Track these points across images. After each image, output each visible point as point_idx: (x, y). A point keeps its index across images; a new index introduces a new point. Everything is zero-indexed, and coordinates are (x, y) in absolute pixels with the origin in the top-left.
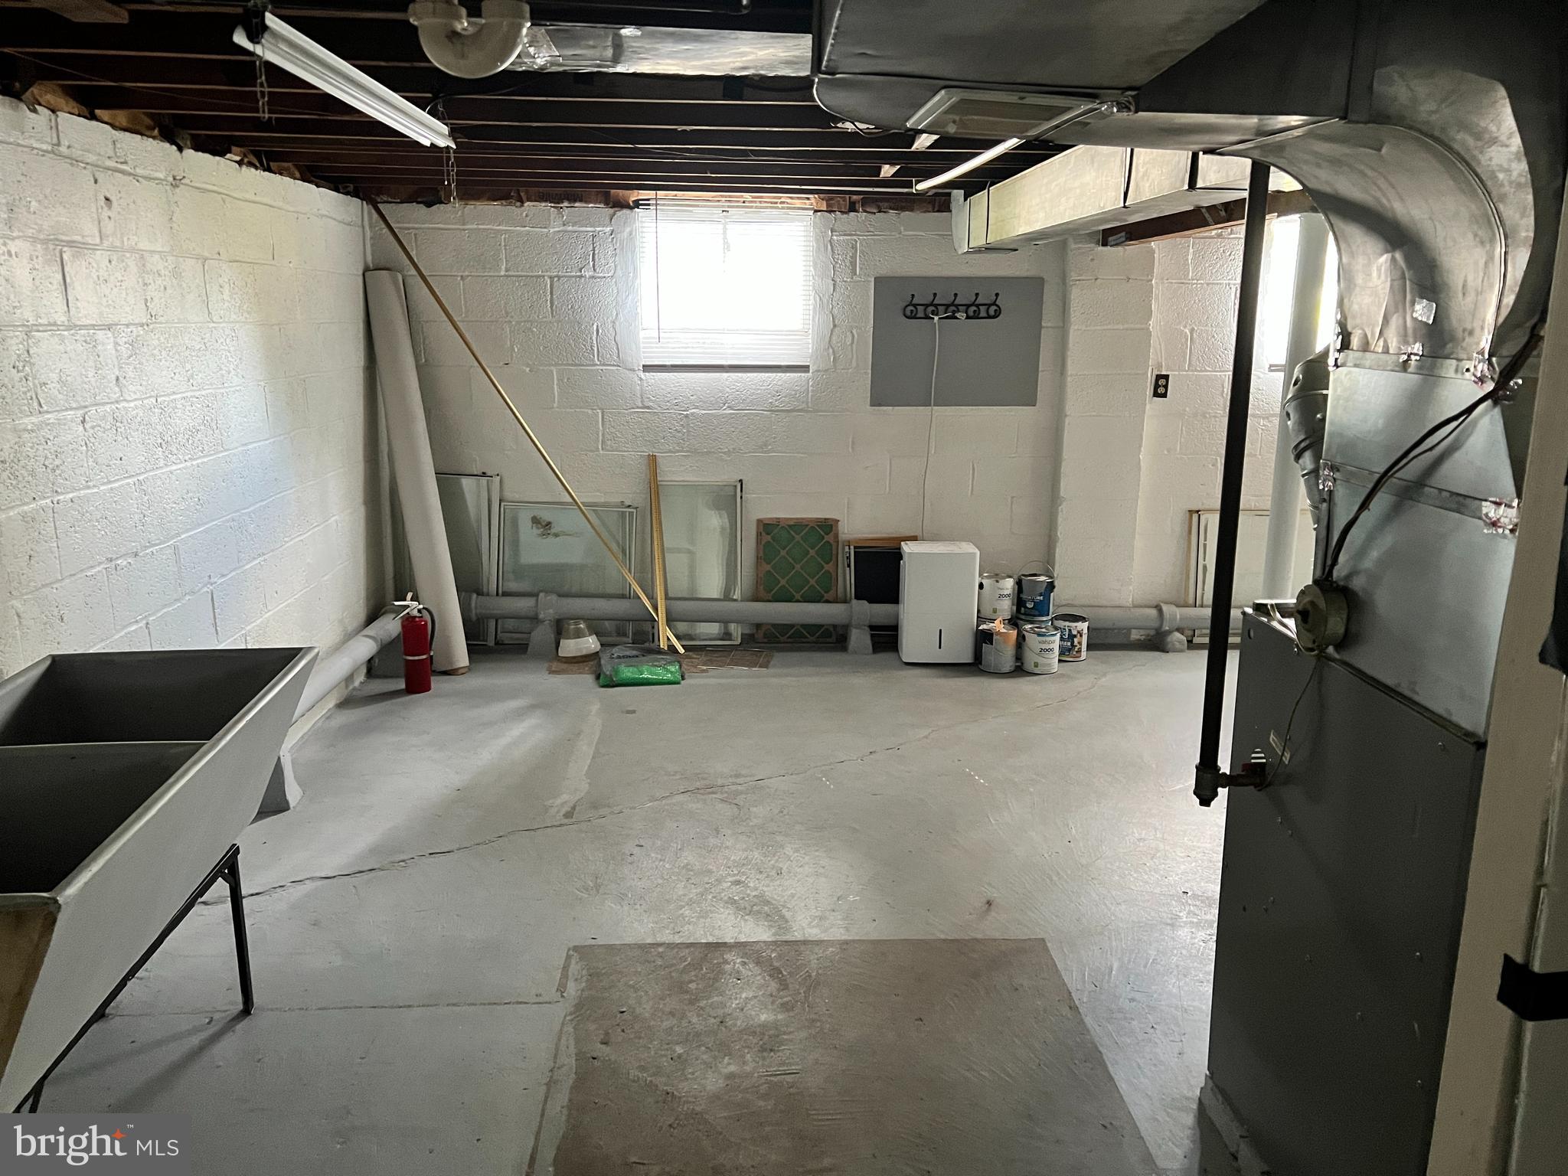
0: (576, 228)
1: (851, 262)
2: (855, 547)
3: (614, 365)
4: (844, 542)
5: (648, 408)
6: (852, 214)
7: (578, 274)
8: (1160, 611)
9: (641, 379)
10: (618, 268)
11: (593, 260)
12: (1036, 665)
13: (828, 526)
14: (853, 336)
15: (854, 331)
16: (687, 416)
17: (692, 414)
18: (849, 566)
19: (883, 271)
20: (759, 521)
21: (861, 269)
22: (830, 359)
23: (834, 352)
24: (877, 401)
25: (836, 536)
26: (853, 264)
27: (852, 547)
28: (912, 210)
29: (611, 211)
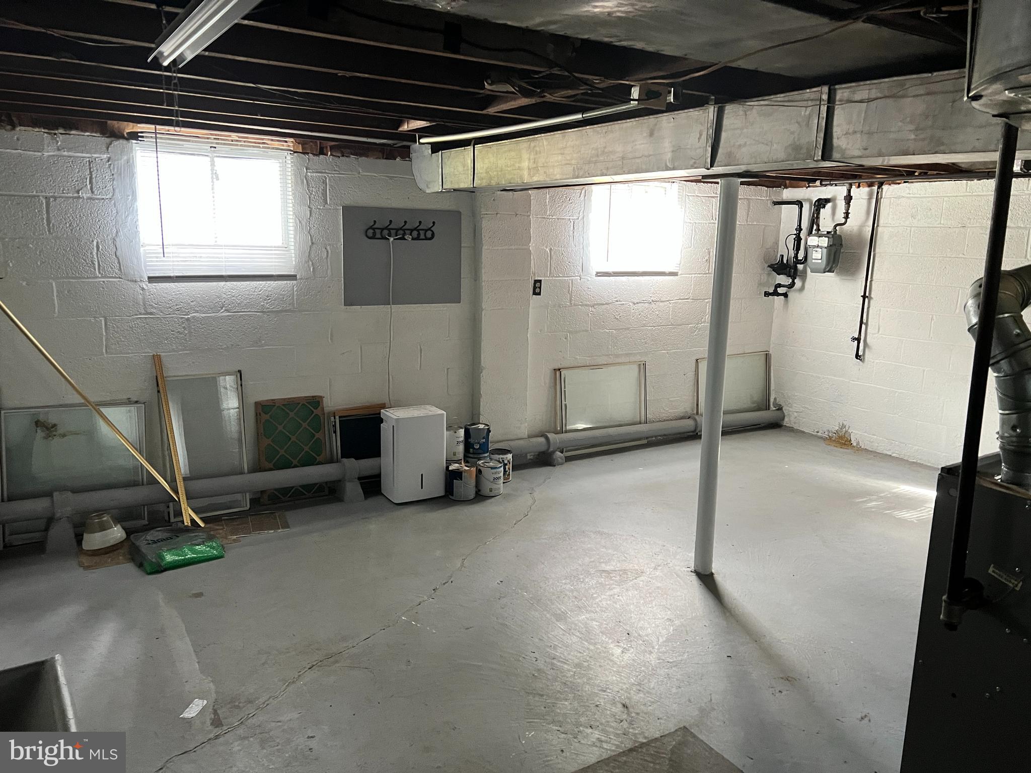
0: (71, 154)
1: (322, 194)
2: (340, 417)
3: (115, 277)
4: (329, 413)
5: (151, 314)
6: (321, 156)
7: (76, 195)
8: (547, 439)
9: (143, 289)
10: (117, 191)
11: (91, 182)
12: (491, 490)
13: (316, 402)
14: (327, 252)
15: (328, 248)
16: (188, 319)
17: (193, 317)
18: (335, 432)
19: (348, 202)
20: (257, 404)
21: (330, 199)
22: (310, 270)
23: (313, 263)
24: (348, 302)
25: (323, 408)
26: (325, 195)
27: (337, 417)
28: (367, 156)
29: (108, 140)
